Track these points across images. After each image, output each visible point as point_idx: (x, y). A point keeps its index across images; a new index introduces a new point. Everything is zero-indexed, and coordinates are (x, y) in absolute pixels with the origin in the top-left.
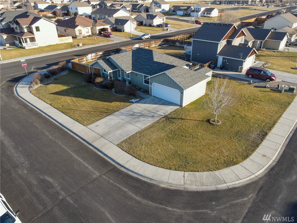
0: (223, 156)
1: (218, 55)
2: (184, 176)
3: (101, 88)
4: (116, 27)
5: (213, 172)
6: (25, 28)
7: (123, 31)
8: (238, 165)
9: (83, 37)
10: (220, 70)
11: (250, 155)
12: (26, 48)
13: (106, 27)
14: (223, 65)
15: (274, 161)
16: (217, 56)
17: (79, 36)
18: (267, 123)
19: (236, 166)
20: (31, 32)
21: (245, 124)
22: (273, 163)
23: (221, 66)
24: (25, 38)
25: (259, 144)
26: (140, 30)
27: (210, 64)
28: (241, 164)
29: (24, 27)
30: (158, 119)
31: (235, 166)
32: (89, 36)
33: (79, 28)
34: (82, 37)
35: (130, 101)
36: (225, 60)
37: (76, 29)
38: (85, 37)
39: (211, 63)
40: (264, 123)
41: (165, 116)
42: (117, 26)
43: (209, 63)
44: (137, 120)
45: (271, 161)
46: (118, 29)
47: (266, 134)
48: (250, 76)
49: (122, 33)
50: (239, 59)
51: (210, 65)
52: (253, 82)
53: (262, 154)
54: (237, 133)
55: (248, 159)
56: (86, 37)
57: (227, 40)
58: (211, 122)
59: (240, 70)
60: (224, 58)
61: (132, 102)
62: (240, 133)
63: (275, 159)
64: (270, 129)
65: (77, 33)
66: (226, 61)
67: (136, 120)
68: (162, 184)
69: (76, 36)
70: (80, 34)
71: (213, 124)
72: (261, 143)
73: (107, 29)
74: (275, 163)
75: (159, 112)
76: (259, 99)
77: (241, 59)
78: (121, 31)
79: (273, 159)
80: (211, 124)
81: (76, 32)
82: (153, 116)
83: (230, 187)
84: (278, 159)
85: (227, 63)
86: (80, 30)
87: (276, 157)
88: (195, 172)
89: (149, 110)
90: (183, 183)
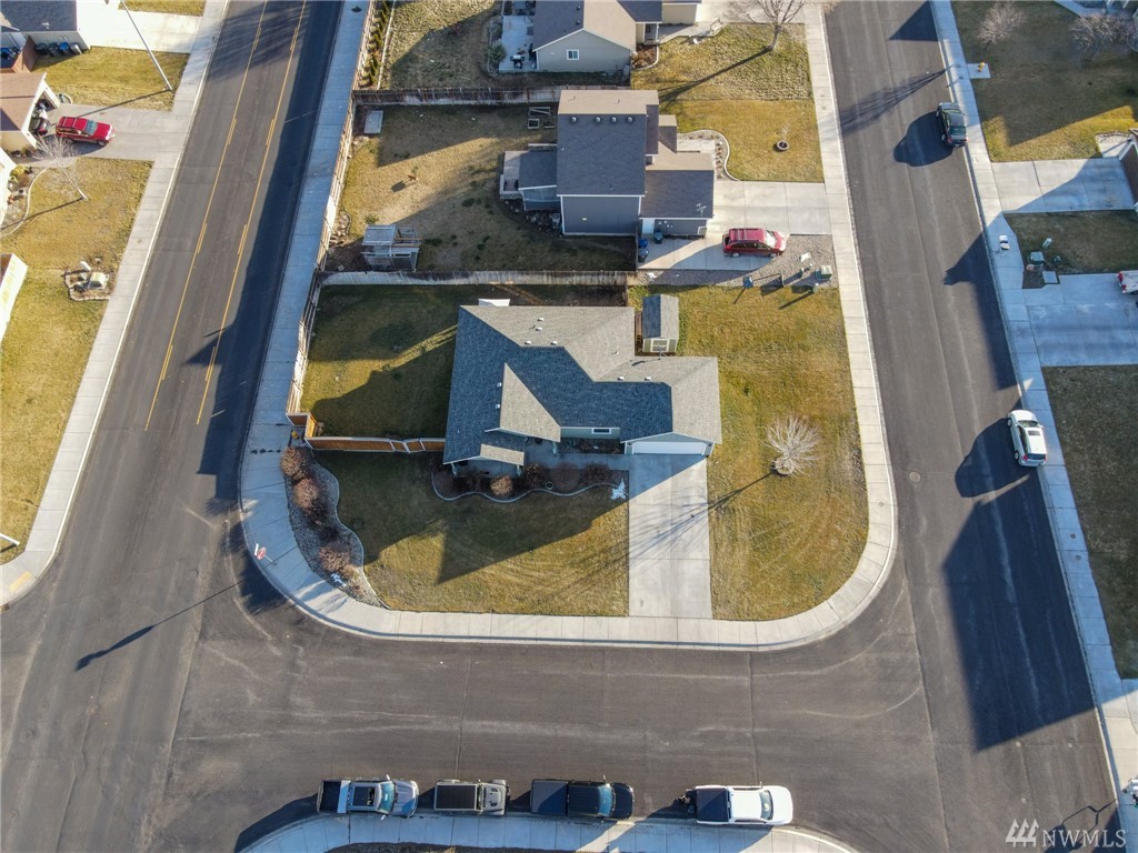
0: (843, 539)
2: (831, 607)
8: (868, 545)
11: (868, 514)
25: (864, 482)
28: (868, 539)
30: (707, 519)
35: (613, 498)
41: (709, 503)
47: (859, 451)
50: (697, 217)
53: (878, 502)
55: (870, 526)
58: (780, 472)
59: (700, 233)
60: (658, 220)
61: (623, 500)
64: (857, 434)
66: (666, 222)
67: (681, 547)
71: (786, 475)
72: (864, 478)
75: (691, 498)
77: (703, 217)
80: (783, 477)
82: (693, 516)
83: (881, 586)
85: (668, 226)
89: (669, 502)
90: (837, 617)
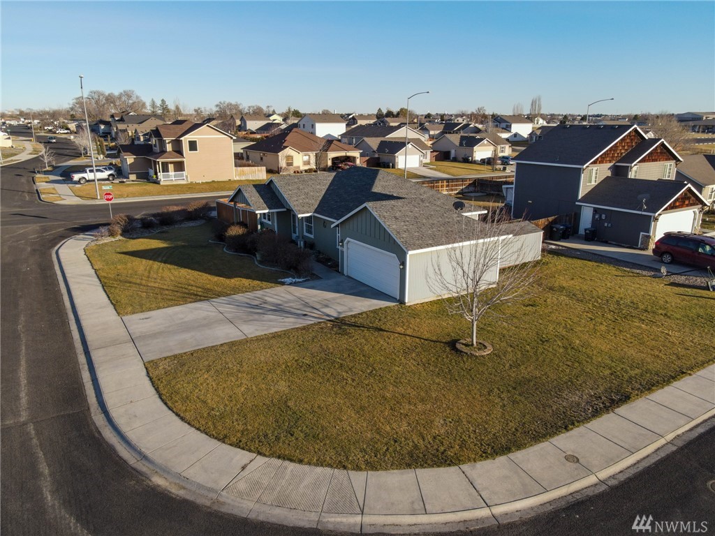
0: (421, 433)
1: (580, 201)
2: (243, 468)
3: (236, 252)
4: (378, 158)
5: (349, 472)
6: (169, 143)
7: (393, 167)
8: (453, 469)
9: (295, 172)
10: (583, 241)
11: (520, 447)
12: (161, 183)
13: (350, 154)
14: (593, 229)
15: (602, 482)
16: (577, 203)
17: (286, 169)
18: (648, 371)
19: (442, 471)
20: (179, 151)
21: (569, 363)
22: (593, 489)
23: (587, 232)
24: (162, 163)
25: (578, 422)
26: (435, 167)
27: (554, 222)
28: (465, 467)
29: (167, 141)
30: (313, 322)
31: (441, 469)
32: (310, 171)
33: (288, 151)
34: (292, 172)
35: (280, 280)
36: (600, 216)
37: (280, 154)
38: (298, 172)
39: (555, 219)
40: (637, 371)
41: (337, 318)
42: (381, 157)
43: (551, 219)
44: (256, 317)
45: (592, 480)
46: (383, 161)
47: (626, 398)
48: (667, 258)
49: (390, 170)
50: (637, 210)
51: (554, 226)
52: (668, 272)
53: (569, 453)
54: (520, 384)
55: (501, 460)
56: (302, 172)
57: (614, 166)
58: (458, 346)
59: (641, 244)
60: (596, 210)
61: (283, 284)
62: (532, 384)
63: (613, 477)
64: (650, 387)
65: (283, 163)
66: (603, 217)
67: (251, 318)
68: (160, 476)
69: (278, 168)
70: (290, 164)
71: (462, 352)
72: (587, 419)
73: (354, 158)
74: (603, 488)
75: (329, 309)
76: (664, 312)
77: (645, 211)
78: (388, 167)
79: (603, 475)
80: (453, 352)
81: (280, 160)
82: (305, 315)
84: (622, 478)
85: (606, 225)
86: (289, 158)
87: (621, 472)
88: (291, 460)
89: (307, 301)
90: (223, 483)
